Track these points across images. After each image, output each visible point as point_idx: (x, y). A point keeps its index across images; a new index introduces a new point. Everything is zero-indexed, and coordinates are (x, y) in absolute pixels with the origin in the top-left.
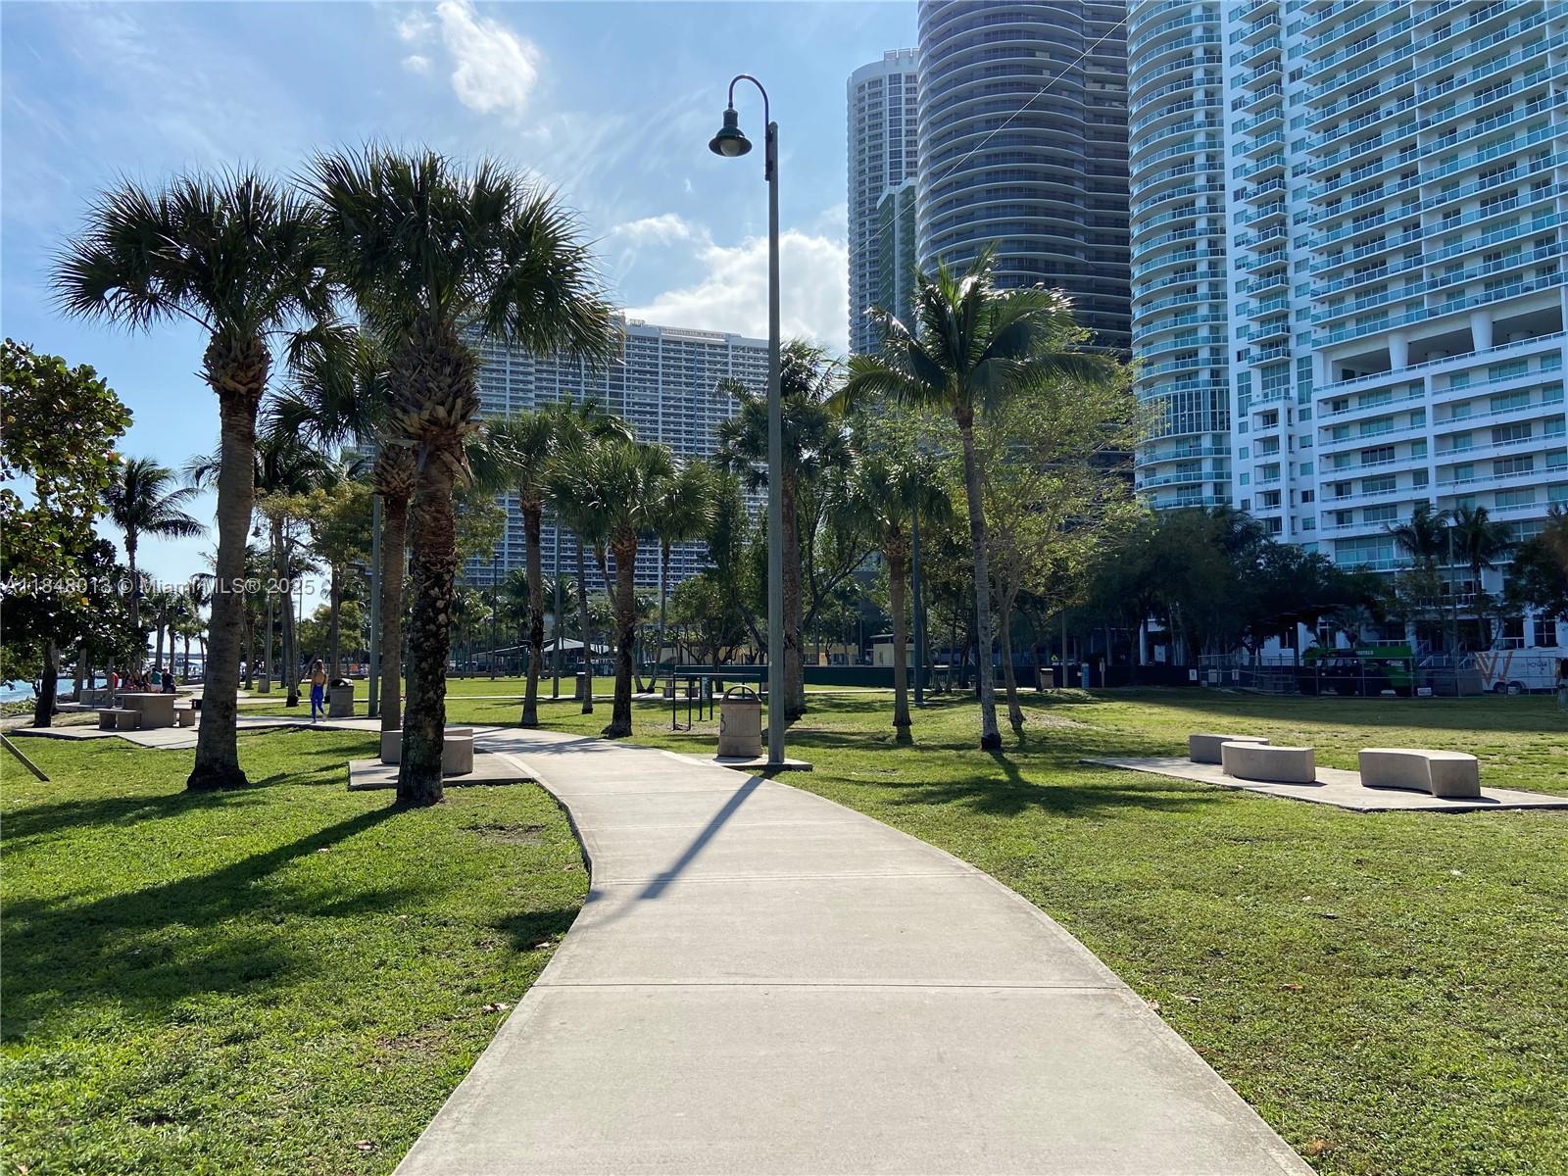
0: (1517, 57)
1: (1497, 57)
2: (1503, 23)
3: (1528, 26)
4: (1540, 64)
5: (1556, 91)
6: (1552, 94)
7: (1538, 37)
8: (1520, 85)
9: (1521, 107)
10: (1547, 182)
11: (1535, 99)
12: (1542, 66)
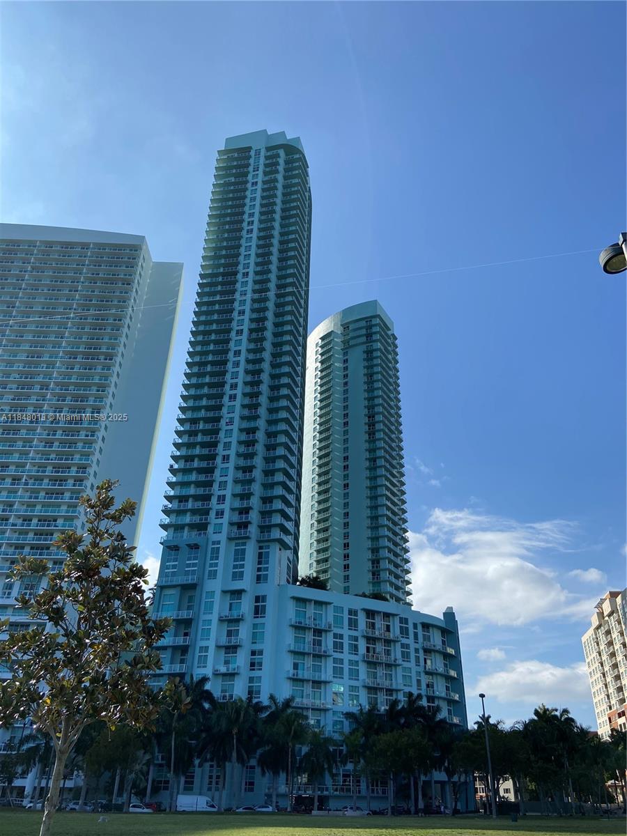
0: (15, 458)
1: (8, 454)
2: (15, 441)
3: (25, 447)
4: (23, 465)
5: (26, 480)
6: (23, 481)
7: (27, 453)
8: (12, 471)
9: (9, 480)
10: (7, 520)
11: (16, 479)
12: (24, 467)
